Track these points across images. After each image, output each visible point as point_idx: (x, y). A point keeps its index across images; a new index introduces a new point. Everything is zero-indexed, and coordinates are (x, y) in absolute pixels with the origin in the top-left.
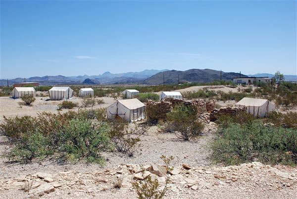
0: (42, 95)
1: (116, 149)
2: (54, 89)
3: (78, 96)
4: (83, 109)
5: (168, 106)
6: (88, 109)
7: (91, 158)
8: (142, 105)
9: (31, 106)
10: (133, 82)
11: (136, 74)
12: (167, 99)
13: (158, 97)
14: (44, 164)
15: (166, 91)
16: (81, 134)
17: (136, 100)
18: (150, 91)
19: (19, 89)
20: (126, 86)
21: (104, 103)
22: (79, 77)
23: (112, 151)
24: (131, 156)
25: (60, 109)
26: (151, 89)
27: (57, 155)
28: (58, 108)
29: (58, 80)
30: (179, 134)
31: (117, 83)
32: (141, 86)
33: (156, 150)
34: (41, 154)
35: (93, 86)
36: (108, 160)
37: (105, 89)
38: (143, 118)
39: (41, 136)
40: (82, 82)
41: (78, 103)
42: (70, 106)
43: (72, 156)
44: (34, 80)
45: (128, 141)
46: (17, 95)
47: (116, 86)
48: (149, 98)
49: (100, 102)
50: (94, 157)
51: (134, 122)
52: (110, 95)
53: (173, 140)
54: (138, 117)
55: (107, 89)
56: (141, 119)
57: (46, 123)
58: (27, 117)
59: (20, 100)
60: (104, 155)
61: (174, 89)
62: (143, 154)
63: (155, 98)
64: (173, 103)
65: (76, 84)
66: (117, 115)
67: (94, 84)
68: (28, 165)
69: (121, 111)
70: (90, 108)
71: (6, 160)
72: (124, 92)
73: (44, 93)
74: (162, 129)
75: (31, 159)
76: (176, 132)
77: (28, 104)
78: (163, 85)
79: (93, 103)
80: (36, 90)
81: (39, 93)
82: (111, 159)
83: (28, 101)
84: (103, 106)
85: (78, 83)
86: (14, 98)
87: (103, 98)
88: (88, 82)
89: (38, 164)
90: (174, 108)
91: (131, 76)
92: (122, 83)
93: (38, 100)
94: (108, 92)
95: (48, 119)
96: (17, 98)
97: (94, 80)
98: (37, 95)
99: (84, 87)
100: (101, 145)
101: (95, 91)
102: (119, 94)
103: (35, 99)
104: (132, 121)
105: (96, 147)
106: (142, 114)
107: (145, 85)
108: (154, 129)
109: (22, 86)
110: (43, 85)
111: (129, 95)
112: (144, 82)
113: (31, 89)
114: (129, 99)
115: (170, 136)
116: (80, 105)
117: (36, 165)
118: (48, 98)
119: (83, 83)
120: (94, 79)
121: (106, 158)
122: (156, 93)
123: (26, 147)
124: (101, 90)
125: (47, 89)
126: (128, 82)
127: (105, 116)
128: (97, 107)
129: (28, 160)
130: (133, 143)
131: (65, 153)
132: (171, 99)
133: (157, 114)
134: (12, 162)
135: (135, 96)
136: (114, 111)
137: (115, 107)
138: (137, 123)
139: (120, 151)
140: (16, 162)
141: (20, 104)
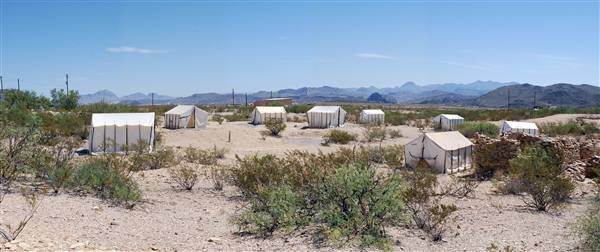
0: (297, 120)
1: (414, 223)
2: (316, 109)
3: (358, 121)
4: (365, 145)
5: (513, 147)
6: (373, 145)
7: (369, 237)
8: (467, 143)
9: (280, 137)
10: (455, 102)
11: (460, 87)
12: (512, 135)
13: (497, 130)
14: (291, 241)
15: (512, 120)
16: (355, 191)
17: (457, 134)
18: (484, 118)
19: (262, 110)
20: (441, 107)
21: (401, 136)
22: (362, 89)
23: (407, 227)
24: (437, 239)
25: (325, 145)
26: (486, 115)
27: (312, 227)
28: (324, 142)
29: (327, 94)
30: (530, 199)
31: (425, 102)
32: (469, 108)
33: (486, 228)
34: (288, 223)
35: (384, 105)
36: (398, 243)
37: (404, 112)
38: (468, 166)
39: (289, 193)
40: (366, 98)
41: (357, 135)
42: (342, 138)
43: (337, 232)
44: (285, 95)
45: (434, 211)
46: (258, 120)
47: (424, 106)
48: (481, 131)
49: (395, 135)
50: (375, 235)
51: (452, 174)
52: (413, 122)
53: (518, 209)
54: (459, 165)
55: (408, 112)
56: (465, 169)
57: (300, 169)
58: (270, 158)
59: (263, 128)
60: (393, 232)
61: (527, 118)
62: (461, 235)
63: (492, 131)
64: (522, 142)
65: (355, 101)
66: (422, 159)
67: (386, 102)
68: (267, 241)
69: (430, 153)
70: (378, 145)
71: (235, 229)
72: (437, 119)
73: (300, 116)
74: (500, 188)
75: (271, 230)
76: (525, 194)
77: (274, 134)
78: (506, 109)
79: (383, 136)
80: (288, 111)
81: (292, 115)
82: (404, 242)
83: (275, 128)
84: (399, 142)
85: (359, 100)
86: (254, 123)
87: (400, 127)
88: (376, 99)
89: (282, 241)
90: (523, 150)
91: (452, 91)
92: (434, 101)
93: (290, 127)
94: (410, 117)
95: (302, 161)
96: (259, 124)
97: (386, 96)
98: (288, 120)
99: (369, 108)
100: (389, 214)
101: (386, 115)
102: (427, 122)
103: (285, 126)
104: (449, 171)
105: (378, 216)
106: (467, 159)
107: (475, 108)
108: (486, 187)
109: (267, 104)
110: (298, 104)
111: (445, 124)
112: (473, 101)
113: (280, 110)
114: (446, 130)
115: (513, 201)
116: (361, 137)
117: (279, 242)
118: (306, 124)
119: (368, 100)
120: (386, 93)
121: (395, 240)
122: (494, 122)
123: (266, 209)
124: (397, 113)
125: (304, 110)
126: (446, 100)
127: (402, 159)
128: (389, 143)
129: (267, 232)
130: (443, 216)
131: (325, 226)
132: (519, 136)
133: (493, 160)
134: (243, 234)
135: (456, 126)
136: (417, 152)
137: (420, 145)
138: (456, 175)
139: (422, 227)
140: (249, 233)
141: (263, 133)
